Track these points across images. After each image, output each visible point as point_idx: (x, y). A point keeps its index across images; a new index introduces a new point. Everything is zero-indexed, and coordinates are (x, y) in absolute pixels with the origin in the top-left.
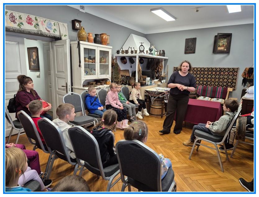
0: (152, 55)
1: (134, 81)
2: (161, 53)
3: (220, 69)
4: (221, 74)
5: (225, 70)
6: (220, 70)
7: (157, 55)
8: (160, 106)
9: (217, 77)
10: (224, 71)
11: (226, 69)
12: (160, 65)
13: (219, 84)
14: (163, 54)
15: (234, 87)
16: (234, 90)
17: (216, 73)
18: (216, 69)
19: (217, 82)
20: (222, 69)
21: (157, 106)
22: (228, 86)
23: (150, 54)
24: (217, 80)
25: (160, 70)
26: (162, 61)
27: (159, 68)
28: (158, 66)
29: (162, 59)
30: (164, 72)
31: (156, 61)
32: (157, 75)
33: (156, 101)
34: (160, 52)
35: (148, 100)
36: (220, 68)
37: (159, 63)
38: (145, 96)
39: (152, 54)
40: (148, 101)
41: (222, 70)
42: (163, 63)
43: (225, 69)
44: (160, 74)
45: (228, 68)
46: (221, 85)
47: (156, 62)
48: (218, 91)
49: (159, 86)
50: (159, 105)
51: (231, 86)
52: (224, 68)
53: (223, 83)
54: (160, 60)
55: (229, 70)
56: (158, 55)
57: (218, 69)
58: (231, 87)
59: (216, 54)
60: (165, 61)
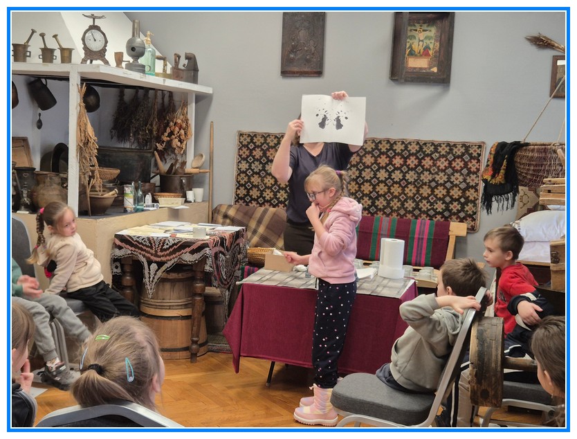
0: (143, 72)
1: (56, 192)
2: (181, 66)
3: (421, 145)
4: (423, 167)
5: (436, 150)
6: (421, 148)
7: (165, 75)
8: (186, 306)
9: (411, 176)
10: (432, 153)
11: (440, 145)
12: (179, 121)
13: (417, 207)
14: (191, 70)
15: (472, 217)
16: (472, 230)
17: (405, 162)
18: (406, 147)
19: (413, 198)
20: (425, 144)
21: (170, 308)
22: (452, 214)
23: (130, 67)
24: (411, 191)
25: (176, 142)
26: (185, 104)
27: (171, 133)
28: (167, 125)
29: (185, 94)
30: (198, 155)
31: (159, 100)
32: (164, 167)
33: (168, 286)
34: (177, 63)
35: (128, 279)
36: (418, 143)
37: (174, 111)
38: (115, 260)
39: (142, 69)
40: (130, 287)
41: (425, 149)
42: (192, 110)
43: (436, 146)
44: (180, 160)
45: (448, 145)
46: (426, 213)
47: (157, 107)
48: (416, 236)
49: (175, 214)
50: (181, 301)
51: (462, 215)
52: (433, 144)
53: (432, 204)
54: (176, 98)
55: (451, 150)
56: (169, 77)
57: (414, 145)
58: (462, 221)
59: (402, 83)
60: (199, 104)
